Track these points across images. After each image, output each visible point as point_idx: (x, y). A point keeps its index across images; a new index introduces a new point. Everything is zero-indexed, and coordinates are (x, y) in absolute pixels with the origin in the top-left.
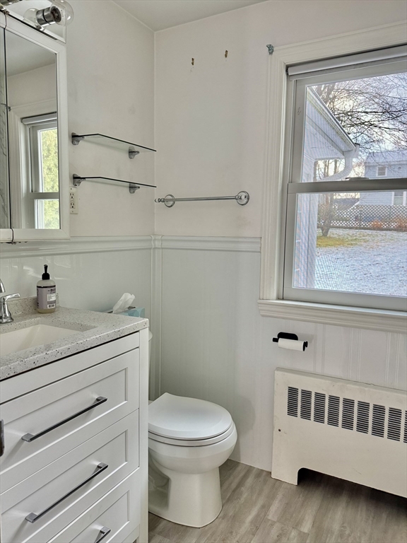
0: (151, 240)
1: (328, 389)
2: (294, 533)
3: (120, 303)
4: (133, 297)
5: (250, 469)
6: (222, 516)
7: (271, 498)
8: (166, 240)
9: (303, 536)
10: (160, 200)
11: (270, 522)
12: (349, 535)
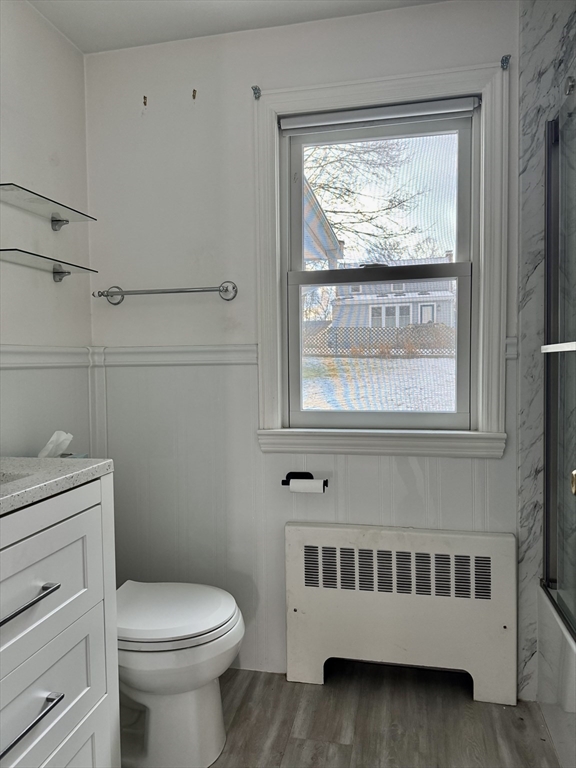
0: (87, 354)
1: (356, 541)
2: (332, 750)
3: (50, 446)
4: (70, 437)
5: (255, 675)
6: (229, 748)
7: (292, 710)
8: (110, 354)
9: (345, 751)
10: (101, 294)
11: (298, 742)
12: (403, 735)
